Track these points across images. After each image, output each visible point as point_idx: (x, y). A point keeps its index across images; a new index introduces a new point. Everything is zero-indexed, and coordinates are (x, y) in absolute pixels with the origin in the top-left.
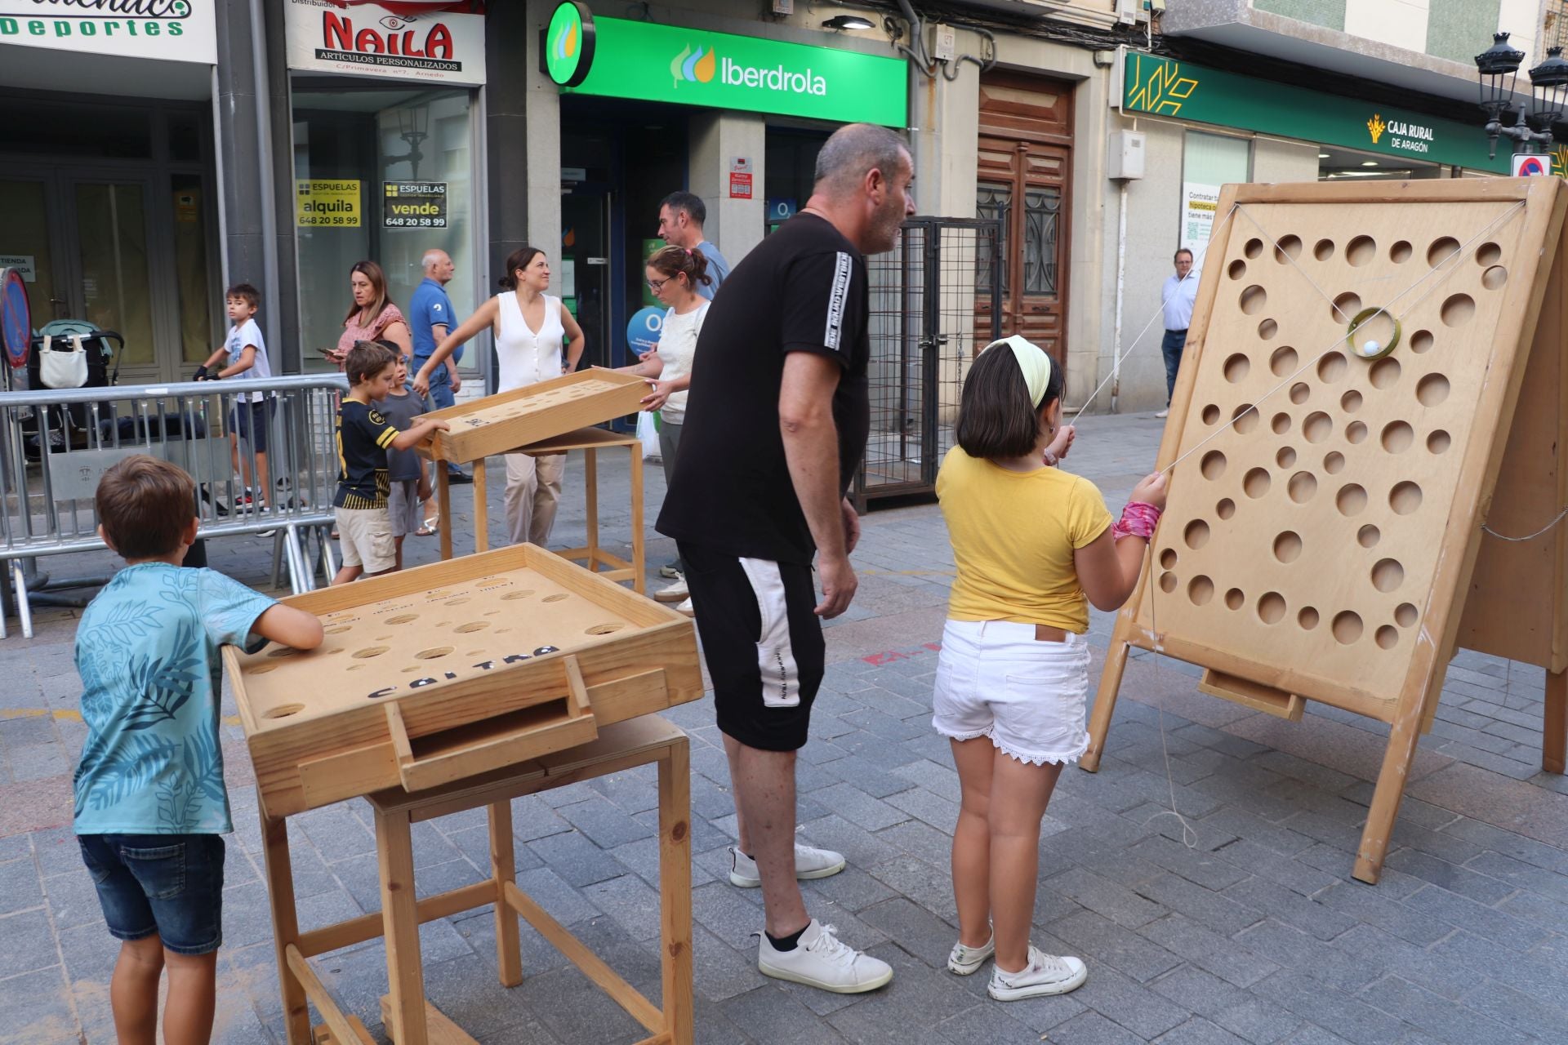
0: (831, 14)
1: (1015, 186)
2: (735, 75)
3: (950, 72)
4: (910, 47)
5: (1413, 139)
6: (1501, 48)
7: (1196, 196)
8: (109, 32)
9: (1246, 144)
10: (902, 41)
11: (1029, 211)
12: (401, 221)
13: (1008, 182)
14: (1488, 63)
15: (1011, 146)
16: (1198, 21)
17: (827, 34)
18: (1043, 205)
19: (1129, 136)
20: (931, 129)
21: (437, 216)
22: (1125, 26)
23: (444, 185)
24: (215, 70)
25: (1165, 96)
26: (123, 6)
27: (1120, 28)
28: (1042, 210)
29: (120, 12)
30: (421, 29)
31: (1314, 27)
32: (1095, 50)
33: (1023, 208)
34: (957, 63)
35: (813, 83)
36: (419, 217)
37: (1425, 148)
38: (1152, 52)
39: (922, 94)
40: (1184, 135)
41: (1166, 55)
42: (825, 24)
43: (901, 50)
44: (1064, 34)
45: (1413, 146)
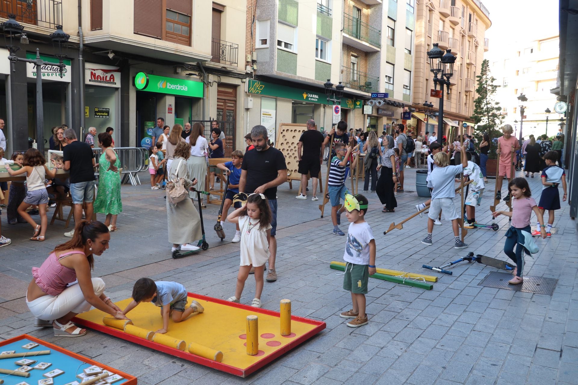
0: (188, 72)
1: (224, 110)
2: (170, 87)
3: (211, 84)
4: (204, 79)
5: (314, 98)
6: (329, 82)
7: (264, 112)
8: (52, 76)
9: (275, 99)
10: (202, 78)
11: (227, 116)
12: (99, 116)
13: (223, 109)
14: (326, 85)
15: (223, 101)
16: (265, 73)
17: (187, 77)
18: (230, 114)
19: (250, 98)
20: (208, 98)
21: (107, 116)
22: (248, 73)
23: (109, 109)
24: (70, 84)
25: (257, 89)
26: (55, 70)
27: (247, 74)
28: (230, 115)
29: (54, 71)
30: (109, 75)
31: (290, 74)
32: (242, 79)
33: (226, 115)
34: (213, 83)
35: (185, 88)
36: (103, 116)
37: (317, 100)
38: (254, 79)
39: (206, 90)
40: (261, 97)
41: (257, 80)
42: (187, 74)
43: (202, 80)
44: (235, 75)
45: (314, 100)
